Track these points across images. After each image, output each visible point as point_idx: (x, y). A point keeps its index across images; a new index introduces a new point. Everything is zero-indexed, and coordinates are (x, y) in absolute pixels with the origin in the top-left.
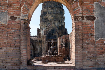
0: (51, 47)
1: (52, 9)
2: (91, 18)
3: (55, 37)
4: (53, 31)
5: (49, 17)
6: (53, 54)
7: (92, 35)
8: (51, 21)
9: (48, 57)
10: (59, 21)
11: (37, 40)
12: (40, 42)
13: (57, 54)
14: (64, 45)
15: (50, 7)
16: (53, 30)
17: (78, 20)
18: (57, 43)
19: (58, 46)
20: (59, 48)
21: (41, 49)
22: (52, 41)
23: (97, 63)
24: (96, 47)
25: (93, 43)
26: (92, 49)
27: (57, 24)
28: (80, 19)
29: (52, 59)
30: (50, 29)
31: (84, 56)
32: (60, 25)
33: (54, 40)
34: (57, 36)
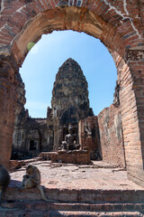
0: (69, 135)
1: (70, 79)
3: (75, 119)
4: (72, 110)
5: (66, 91)
8: (68, 96)
9: (62, 153)
10: (80, 97)
11: (45, 125)
12: (51, 127)
13: (79, 149)
14: (89, 133)
15: (68, 77)
17: (137, 59)
18: (77, 129)
19: (80, 134)
20: (82, 137)
21: (52, 139)
27: (77, 100)
28: (141, 56)
29: (69, 158)
30: (66, 108)
32: (83, 102)
33: (73, 124)
34: (78, 118)
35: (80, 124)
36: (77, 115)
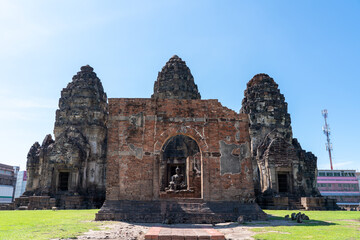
0: (176, 176)
1: (175, 93)
2: (217, 154)
3: (181, 152)
6: (179, 188)
7: (218, 170)
9: (170, 193)
13: (186, 188)
15: (172, 89)
16: (177, 140)
19: (187, 173)
20: (190, 176)
22: (176, 162)
23: (222, 197)
24: (222, 181)
25: (219, 177)
26: (218, 184)
31: (211, 189)
33: (179, 159)
34: (186, 151)
35: (188, 160)
36: (185, 148)
